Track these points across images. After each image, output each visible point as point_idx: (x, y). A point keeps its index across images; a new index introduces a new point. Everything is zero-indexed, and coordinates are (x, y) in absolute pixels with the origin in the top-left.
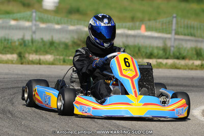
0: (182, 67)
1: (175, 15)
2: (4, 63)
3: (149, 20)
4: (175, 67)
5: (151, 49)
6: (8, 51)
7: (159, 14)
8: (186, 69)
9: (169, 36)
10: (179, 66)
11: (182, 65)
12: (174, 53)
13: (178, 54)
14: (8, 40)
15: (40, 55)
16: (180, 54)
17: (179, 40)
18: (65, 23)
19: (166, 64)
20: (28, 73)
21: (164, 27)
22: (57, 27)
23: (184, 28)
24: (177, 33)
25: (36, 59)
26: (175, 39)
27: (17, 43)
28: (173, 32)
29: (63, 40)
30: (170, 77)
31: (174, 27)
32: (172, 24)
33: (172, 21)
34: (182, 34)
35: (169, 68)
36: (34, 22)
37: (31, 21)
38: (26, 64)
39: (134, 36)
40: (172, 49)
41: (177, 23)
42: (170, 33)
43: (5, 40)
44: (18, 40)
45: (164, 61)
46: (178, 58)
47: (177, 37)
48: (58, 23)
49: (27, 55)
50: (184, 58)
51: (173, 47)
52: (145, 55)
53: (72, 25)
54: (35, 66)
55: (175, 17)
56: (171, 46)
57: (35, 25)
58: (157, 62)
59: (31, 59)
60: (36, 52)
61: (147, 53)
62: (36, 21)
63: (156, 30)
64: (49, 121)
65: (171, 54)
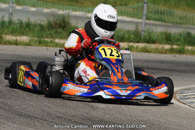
0: (152, 51)
1: (146, 1)
3: (121, 5)
4: (145, 50)
5: (122, 33)
8: (156, 53)
9: (140, 21)
10: (150, 50)
11: (152, 49)
12: (144, 37)
13: (148, 38)
15: (17, 36)
16: (150, 38)
17: (150, 24)
18: (41, 6)
19: (137, 47)
20: (6, 53)
21: (136, 12)
22: (33, 9)
23: (155, 13)
24: (147, 18)
25: (13, 40)
26: (146, 24)
28: (144, 17)
29: (38, 22)
30: (141, 60)
31: (145, 12)
32: (143, 9)
33: (143, 7)
34: (152, 20)
35: (140, 52)
36: (11, 4)
37: (8, 3)
38: (3, 44)
40: (143, 33)
41: (148, 8)
42: (141, 18)
45: (135, 45)
46: (148, 42)
47: (147, 21)
48: (34, 6)
49: (4, 36)
50: (154, 42)
51: (144, 31)
52: (117, 38)
53: (47, 8)
54: (12, 46)
55: (146, 3)
56: (142, 30)
57: (12, 7)
58: (128, 45)
59: (8, 39)
60: (13, 32)
61: (118, 36)
62: (13, 3)
63: (128, 15)
64: (26, 99)
65: (142, 38)
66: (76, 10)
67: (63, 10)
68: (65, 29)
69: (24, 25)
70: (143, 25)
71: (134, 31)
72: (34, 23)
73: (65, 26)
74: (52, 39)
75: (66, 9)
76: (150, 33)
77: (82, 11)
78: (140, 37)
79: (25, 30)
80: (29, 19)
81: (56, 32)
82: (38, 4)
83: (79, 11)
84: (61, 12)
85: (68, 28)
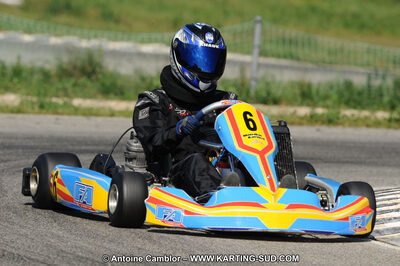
1: (258, 18)
7: (226, 14)
9: (247, 58)
12: (256, 93)
13: (265, 94)
16: (269, 94)
17: (267, 66)
18: (43, 32)
21: (238, 41)
22: (27, 38)
23: (277, 42)
24: (263, 53)
26: (259, 65)
28: (256, 51)
29: (39, 64)
31: (257, 40)
32: (253, 34)
33: (253, 29)
34: (272, 56)
40: (253, 83)
41: (263, 33)
42: (249, 53)
46: (265, 102)
47: (263, 60)
48: (29, 31)
50: (276, 102)
51: (256, 80)
53: (56, 35)
55: (260, 22)
56: (251, 79)
64: (13, 223)
65: (252, 93)
66: (116, 39)
67: (89, 38)
68: (93, 78)
69: (9, 72)
70: (254, 67)
71: (236, 80)
72: (29, 66)
73: (94, 72)
74: (66, 99)
75: (96, 37)
76: (267, 84)
77: (129, 40)
78: (248, 92)
79: (11, 80)
80: (19, 57)
81: (75, 85)
82: (38, 28)
83: (122, 40)
84: (84, 44)
85: (100, 76)
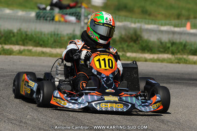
2: (53, 57)
6: (57, 46)
14: (58, 34)
27: (66, 38)
39: (180, 33)
43: (55, 34)
44: (67, 34)
